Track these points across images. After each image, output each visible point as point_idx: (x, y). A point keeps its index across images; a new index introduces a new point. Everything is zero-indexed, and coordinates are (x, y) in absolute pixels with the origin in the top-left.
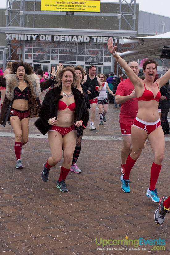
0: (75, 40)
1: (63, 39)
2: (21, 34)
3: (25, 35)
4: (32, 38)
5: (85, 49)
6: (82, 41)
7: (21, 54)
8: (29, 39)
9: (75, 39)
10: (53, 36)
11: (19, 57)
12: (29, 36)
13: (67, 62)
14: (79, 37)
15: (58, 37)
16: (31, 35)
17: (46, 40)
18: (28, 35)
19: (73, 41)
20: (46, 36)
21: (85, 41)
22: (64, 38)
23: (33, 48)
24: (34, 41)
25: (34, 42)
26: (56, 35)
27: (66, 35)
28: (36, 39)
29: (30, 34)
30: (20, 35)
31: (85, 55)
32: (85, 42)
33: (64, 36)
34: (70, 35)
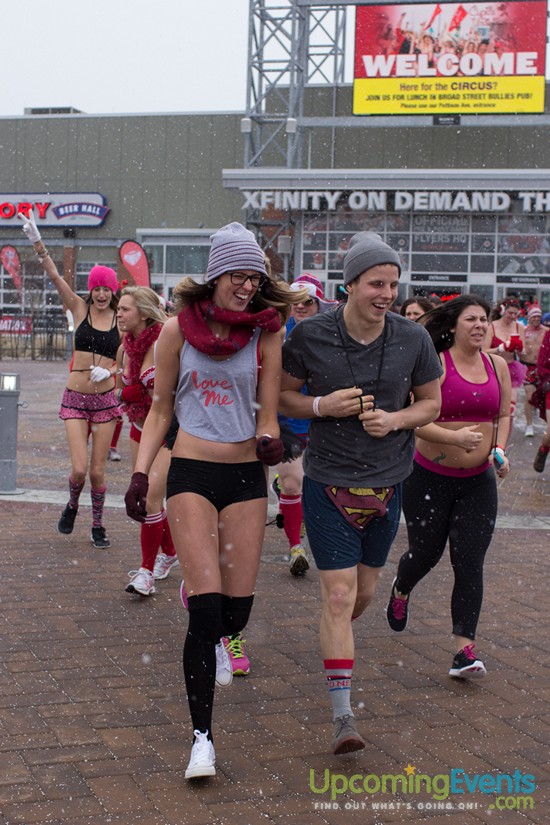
0: (461, 205)
1: (422, 204)
2: (289, 190)
3: (304, 194)
4: (323, 202)
5: (496, 234)
6: (485, 207)
7: (290, 252)
8: (316, 205)
9: (461, 201)
10: (391, 195)
11: (286, 263)
12: (316, 196)
13: (437, 278)
14: (476, 196)
15: (408, 196)
16: (320, 194)
17: (371, 207)
18: (311, 194)
19: (455, 207)
20: (370, 194)
21: (496, 207)
22: (425, 201)
23: (328, 232)
24: (332, 211)
25: (333, 214)
26: (401, 191)
27: (433, 191)
28: (338, 203)
29: (318, 191)
30: (287, 195)
31: (496, 254)
32: (494, 212)
33: (425, 194)
34: (444, 191)
